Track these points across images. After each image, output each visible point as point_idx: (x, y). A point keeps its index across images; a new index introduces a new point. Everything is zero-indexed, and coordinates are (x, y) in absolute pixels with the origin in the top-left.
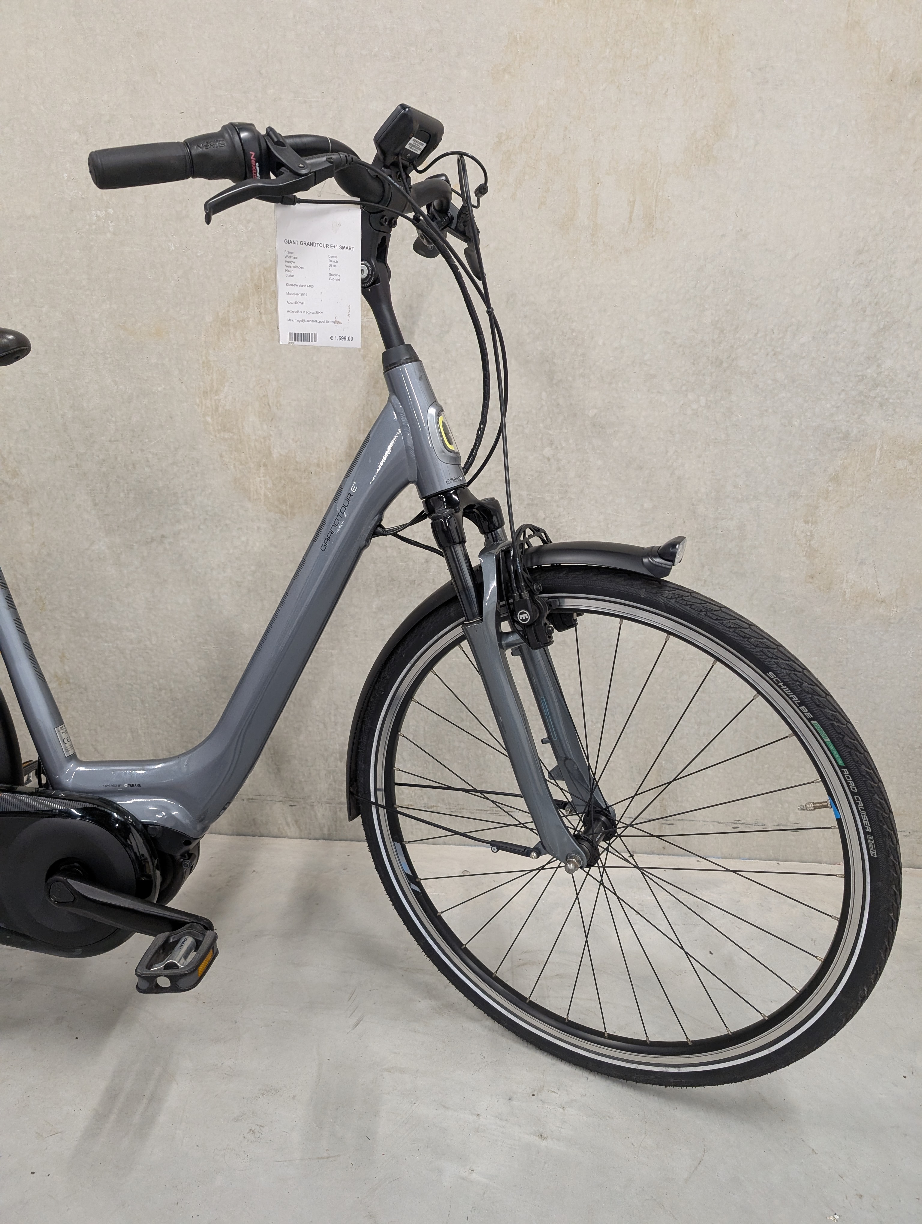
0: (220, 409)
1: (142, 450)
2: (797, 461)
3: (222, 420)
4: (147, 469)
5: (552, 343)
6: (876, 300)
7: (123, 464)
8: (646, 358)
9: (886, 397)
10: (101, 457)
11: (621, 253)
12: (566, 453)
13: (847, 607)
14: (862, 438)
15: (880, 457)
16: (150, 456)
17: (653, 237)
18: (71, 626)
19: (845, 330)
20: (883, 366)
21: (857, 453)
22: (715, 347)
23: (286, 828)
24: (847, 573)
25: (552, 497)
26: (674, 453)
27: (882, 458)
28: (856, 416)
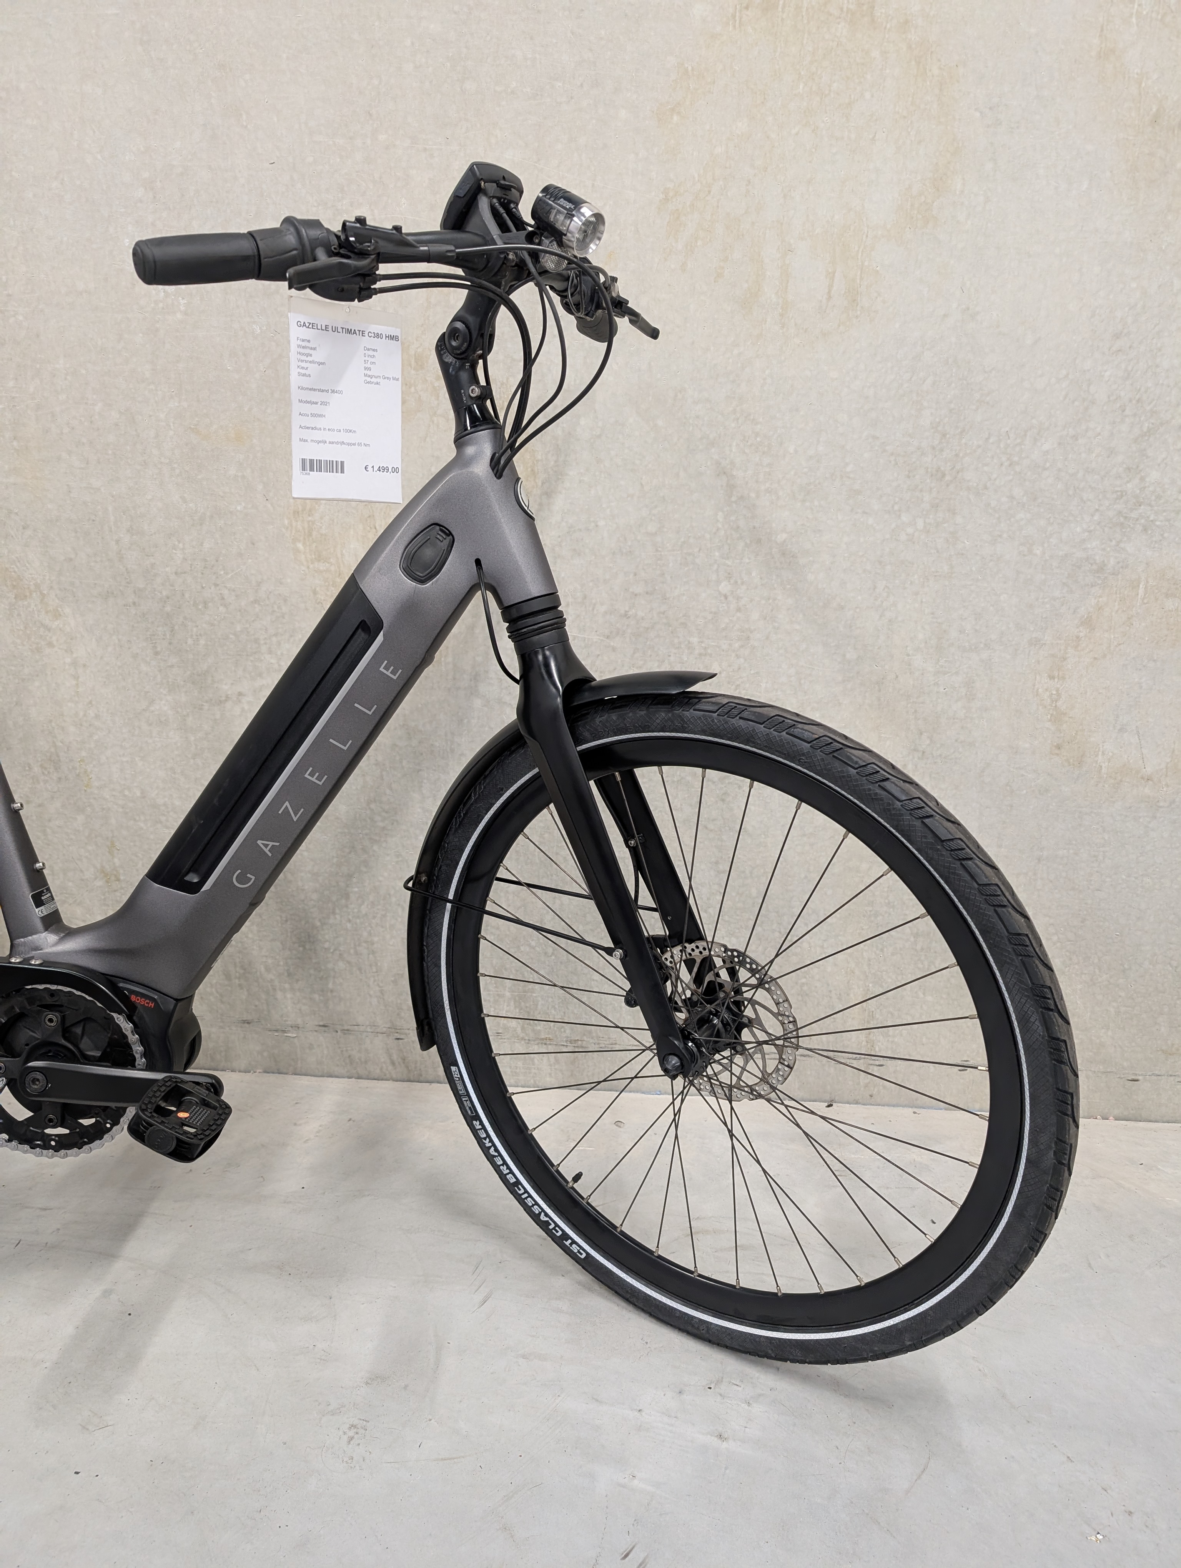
0: (314, 533)
1: (216, 585)
2: (1040, 600)
3: (316, 547)
4: (222, 609)
5: (731, 451)
6: (1137, 397)
7: (192, 603)
8: (849, 469)
9: (1151, 519)
10: (164, 593)
11: (817, 338)
12: (748, 589)
13: (1104, 786)
14: (1121, 570)
15: (1145, 595)
16: (226, 592)
17: (857, 317)
18: (123, 808)
19: (1099, 434)
20: (1147, 479)
21: (1115, 589)
22: (935, 456)
23: (390, 1068)
24: (1103, 743)
25: (730, 645)
26: (884, 589)
27: (1147, 596)
28: (1114, 543)
